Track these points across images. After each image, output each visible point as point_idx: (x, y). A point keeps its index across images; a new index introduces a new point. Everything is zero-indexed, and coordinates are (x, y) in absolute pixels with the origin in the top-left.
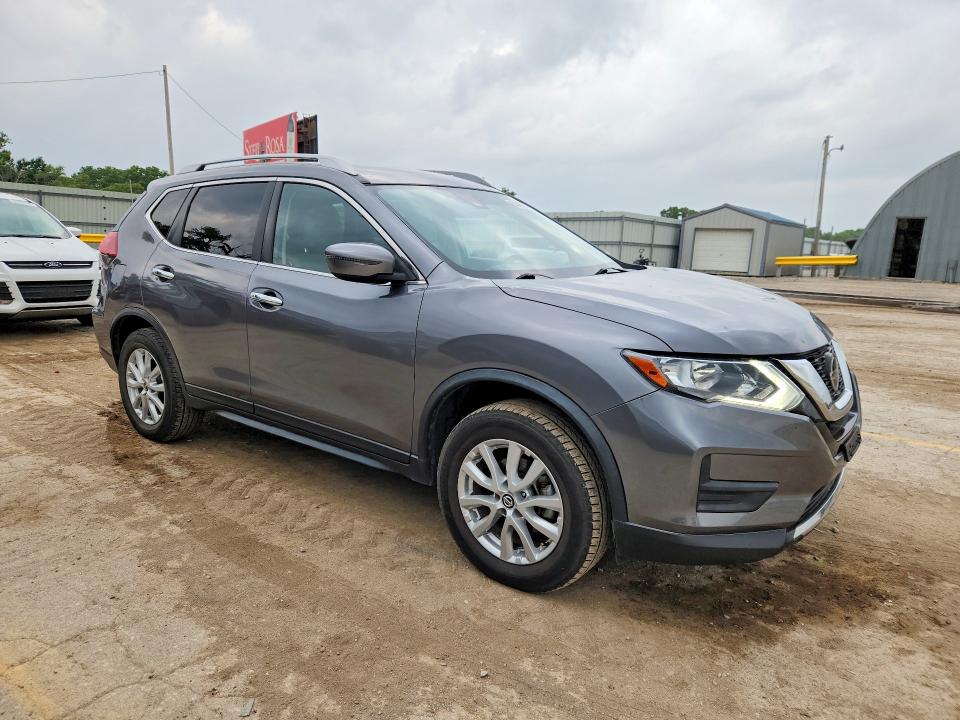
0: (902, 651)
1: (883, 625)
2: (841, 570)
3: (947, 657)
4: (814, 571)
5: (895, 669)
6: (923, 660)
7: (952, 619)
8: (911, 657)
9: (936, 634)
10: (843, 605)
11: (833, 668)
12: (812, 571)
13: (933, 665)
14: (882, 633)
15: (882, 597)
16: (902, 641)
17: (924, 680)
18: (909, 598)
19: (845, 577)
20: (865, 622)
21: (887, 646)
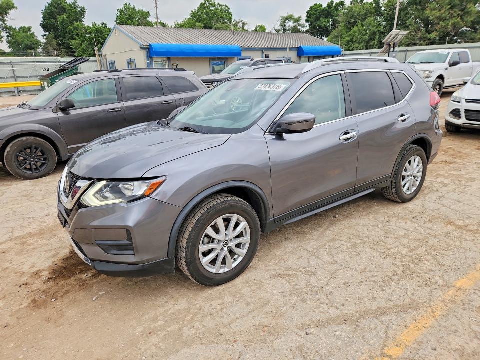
0: (33, 267)
1: (43, 270)
2: (73, 279)
3: (18, 274)
4: (82, 272)
5: (33, 261)
6: (26, 268)
7: (19, 290)
8: (29, 267)
9: (24, 280)
10: (61, 268)
11: (51, 251)
12: (83, 271)
13: (22, 269)
14: (42, 268)
15: (50, 279)
16: (35, 270)
17: (23, 264)
18: (40, 287)
19: (70, 277)
20: (50, 267)
21: (39, 265)
